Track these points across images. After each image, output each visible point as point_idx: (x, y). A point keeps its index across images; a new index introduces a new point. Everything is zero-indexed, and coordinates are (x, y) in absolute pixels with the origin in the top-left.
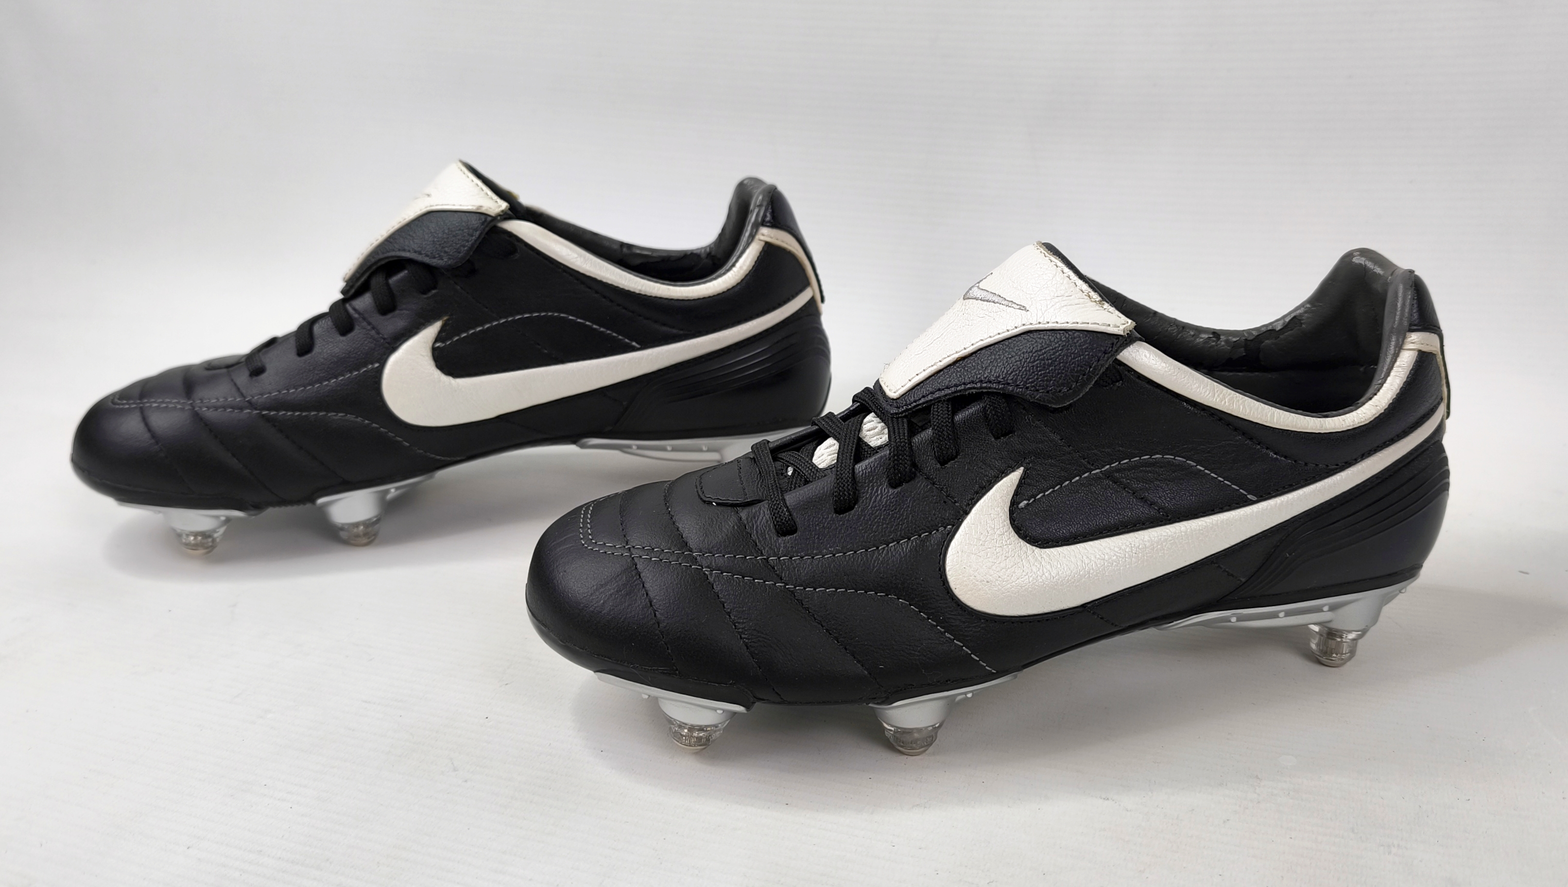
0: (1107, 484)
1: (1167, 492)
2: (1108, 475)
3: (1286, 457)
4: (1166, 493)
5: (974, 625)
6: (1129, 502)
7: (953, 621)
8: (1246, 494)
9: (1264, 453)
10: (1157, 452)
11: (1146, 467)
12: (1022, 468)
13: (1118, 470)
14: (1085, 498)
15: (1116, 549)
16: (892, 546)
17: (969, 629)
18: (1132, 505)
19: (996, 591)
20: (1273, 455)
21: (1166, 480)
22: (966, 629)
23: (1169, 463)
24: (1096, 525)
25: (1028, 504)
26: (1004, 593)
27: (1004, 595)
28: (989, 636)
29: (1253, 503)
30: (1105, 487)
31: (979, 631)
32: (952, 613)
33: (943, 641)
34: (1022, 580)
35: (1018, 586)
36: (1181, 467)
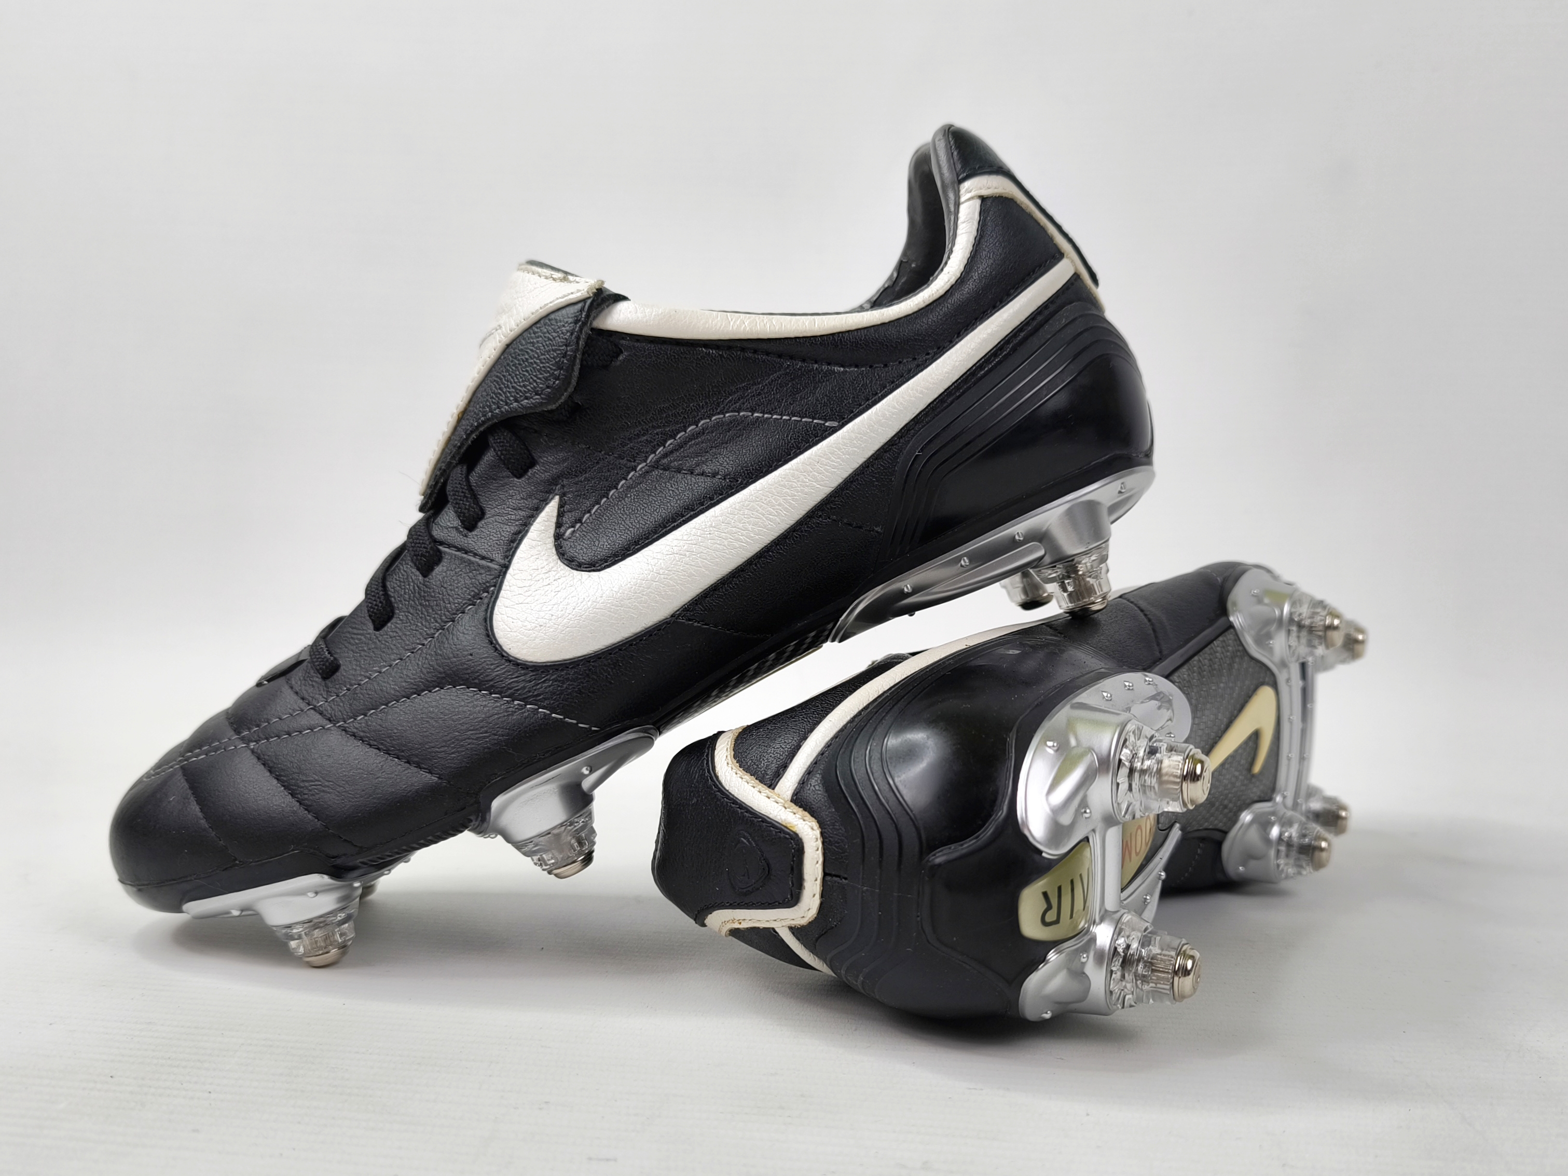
0: (657, 475)
1: (727, 456)
2: (656, 465)
3: (857, 366)
4: (727, 458)
5: (543, 680)
6: (687, 484)
7: (516, 684)
8: (823, 422)
9: (826, 371)
10: (701, 418)
11: (695, 439)
12: (557, 498)
13: (665, 455)
14: (636, 500)
15: (685, 538)
16: (438, 636)
17: (538, 687)
18: (691, 485)
19: (554, 631)
20: (839, 369)
21: (722, 443)
22: (534, 688)
23: (719, 424)
24: (655, 521)
25: (574, 532)
26: (563, 631)
27: (564, 632)
28: (565, 686)
29: (834, 430)
30: (656, 479)
31: (551, 685)
32: (513, 676)
33: (512, 711)
34: (579, 608)
35: (576, 617)
36: (734, 422)
